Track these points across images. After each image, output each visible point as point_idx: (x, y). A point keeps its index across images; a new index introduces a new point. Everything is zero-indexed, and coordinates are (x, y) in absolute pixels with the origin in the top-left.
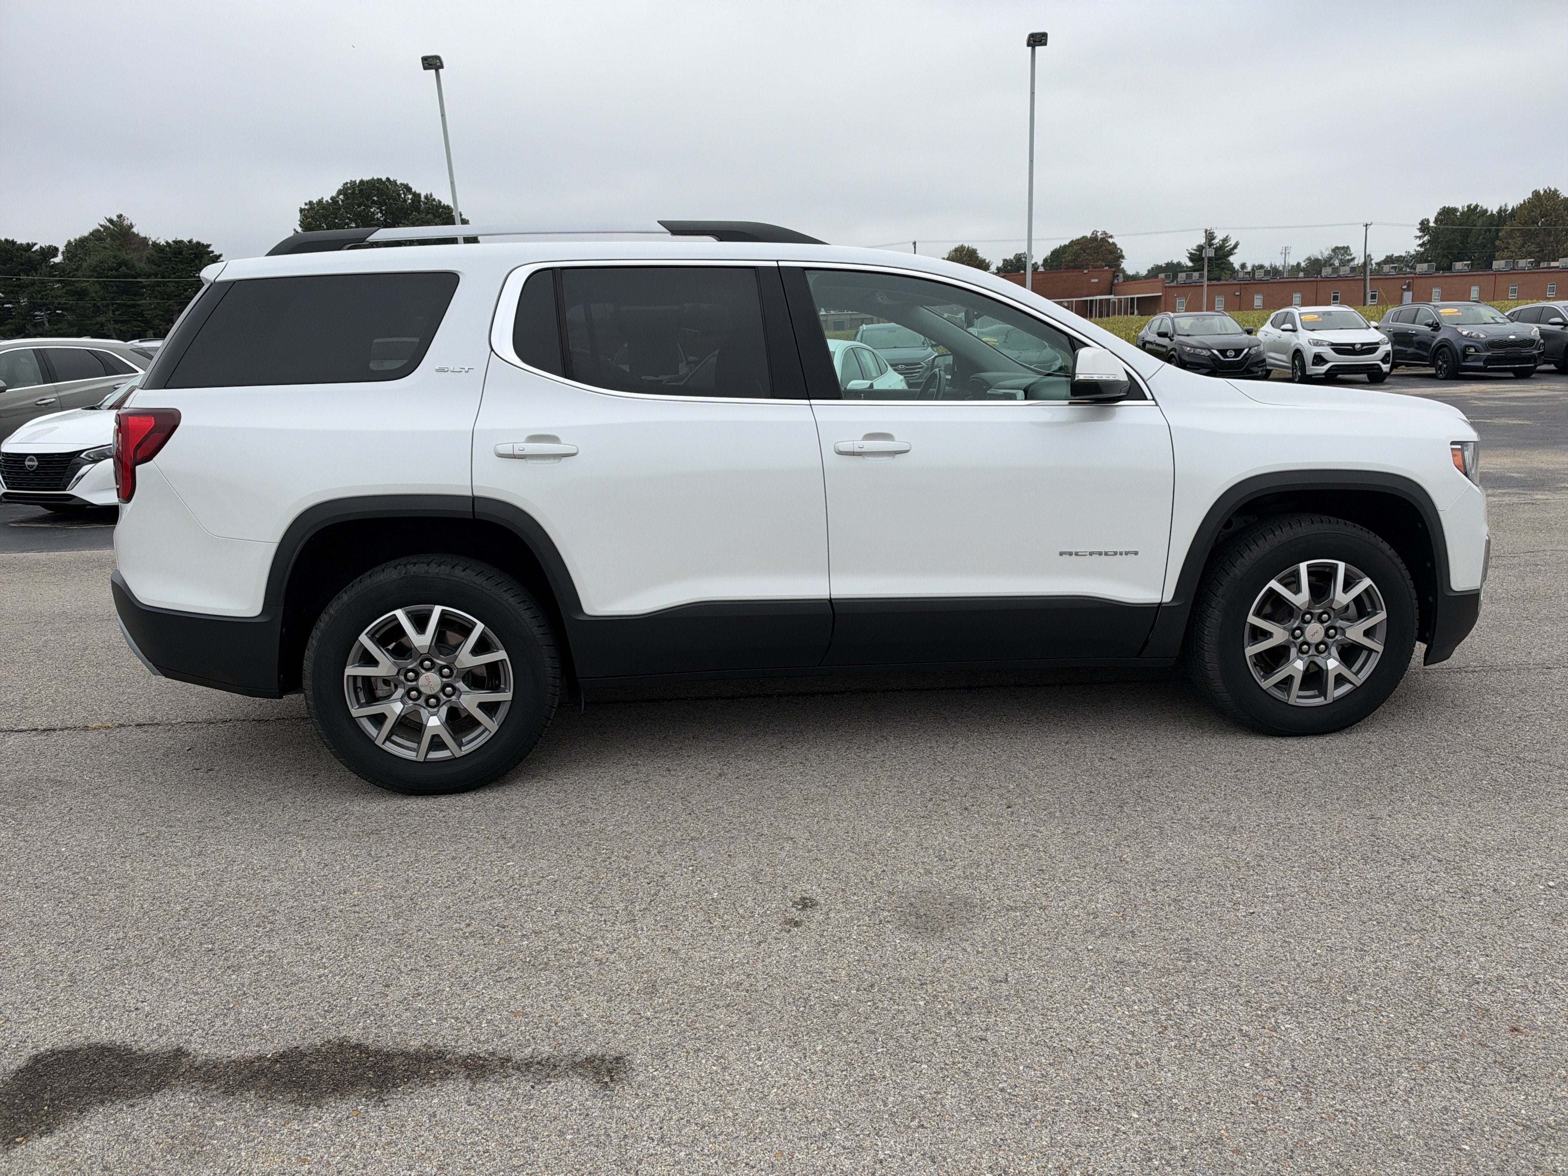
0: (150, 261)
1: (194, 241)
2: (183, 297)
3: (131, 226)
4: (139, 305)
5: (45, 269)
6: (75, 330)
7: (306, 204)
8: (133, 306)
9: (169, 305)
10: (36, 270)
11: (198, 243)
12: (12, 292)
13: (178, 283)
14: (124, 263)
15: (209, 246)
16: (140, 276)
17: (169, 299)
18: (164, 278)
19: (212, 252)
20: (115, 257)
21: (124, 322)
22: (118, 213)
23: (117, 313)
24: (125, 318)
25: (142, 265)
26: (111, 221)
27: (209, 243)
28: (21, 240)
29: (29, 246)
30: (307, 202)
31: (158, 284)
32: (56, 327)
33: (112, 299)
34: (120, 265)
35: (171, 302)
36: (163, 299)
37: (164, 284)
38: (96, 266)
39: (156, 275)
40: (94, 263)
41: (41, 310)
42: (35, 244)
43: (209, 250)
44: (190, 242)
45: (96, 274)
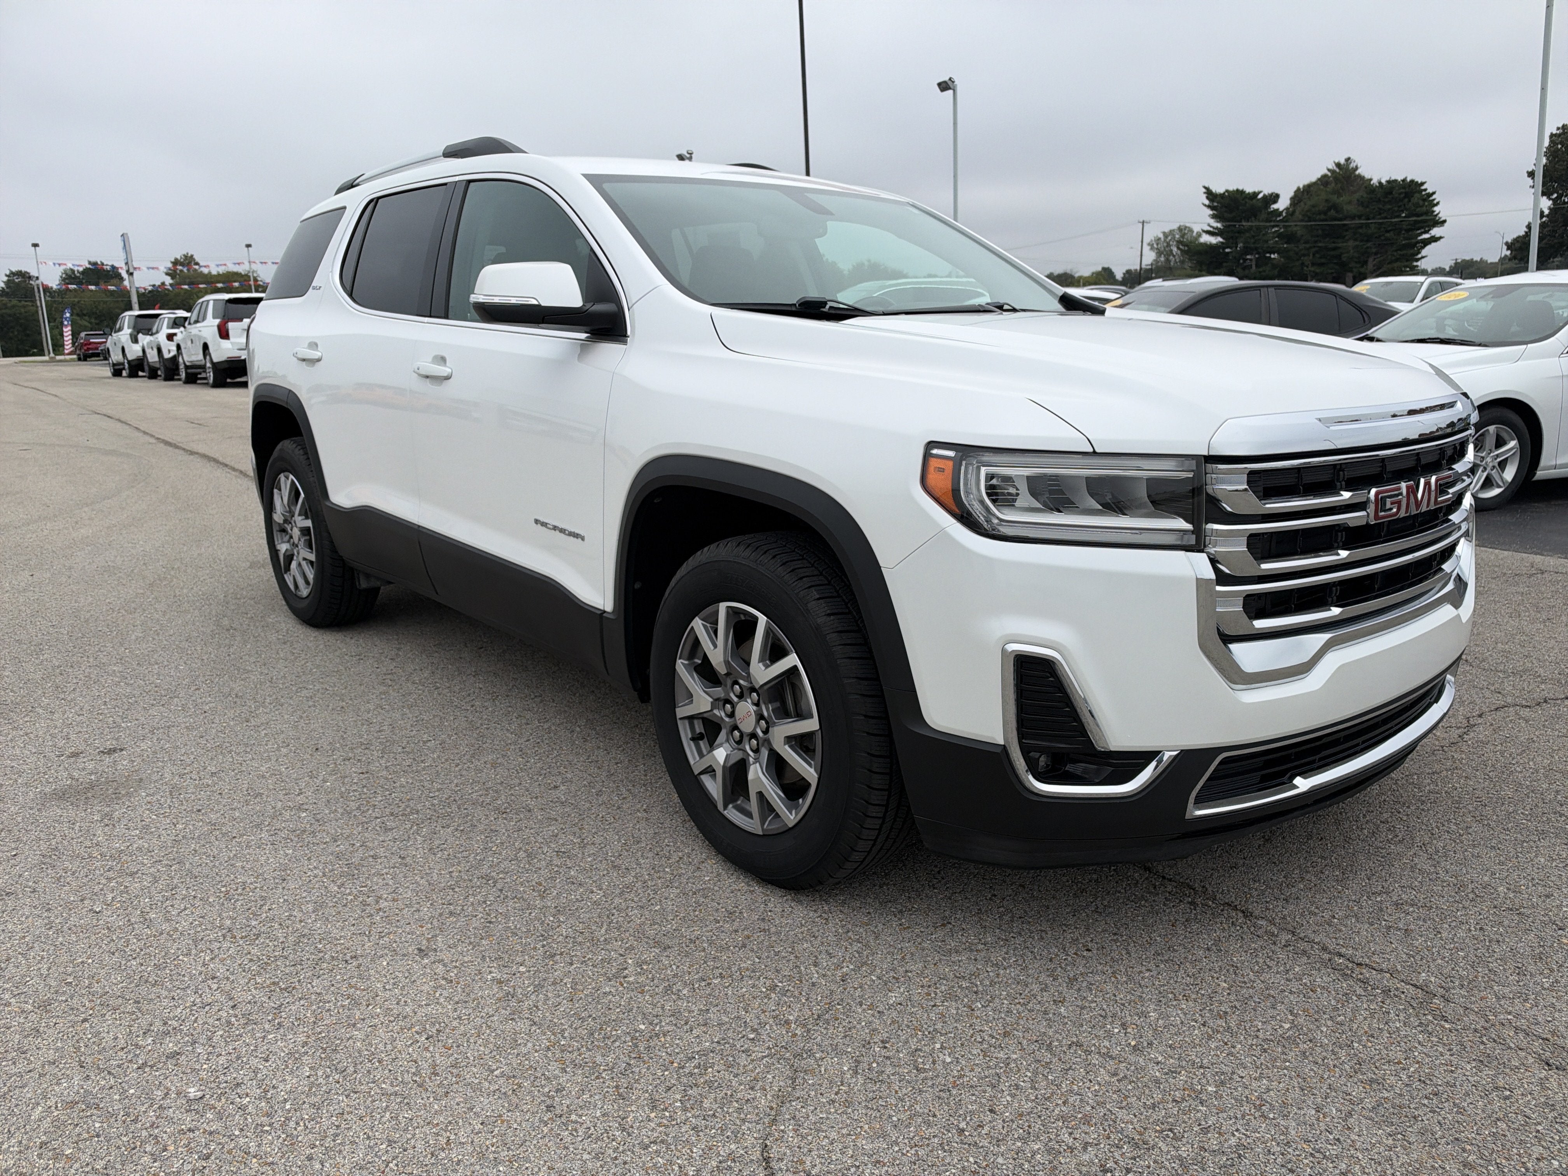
0: (1361, 203)
1: (1408, 180)
2: (1383, 238)
3: (1357, 168)
4: (1339, 248)
5: (1263, 216)
6: (1276, 272)
7: (1558, 129)
8: (1335, 249)
9: (1367, 248)
10: (1255, 216)
11: (1412, 181)
12: (1232, 237)
13: (1381, 223)
14: (1335, 207)
15: (1423, 184)
16: (1345, 218)
17: (1368, 241)
18: (1368, 219)
19: (1425, 190)
20: (1327, 201)
21: (1322, 265)
22: (1346, 157)
23: (1317, 256)
24: (1323, 261)
25: (1352, 209)
26: (1338, 165)
27: (1424, 181)
28: (1249, 189)
29: (1255, 194)
30: (1560, 126)
31: (1361, 226)
32: (1261, 270)
33: (1316, 242)
34: (1329, 209)
35: (1369, 244)
36: (1362, 241)
37: (1367, 226)
38: (1307, 211)
39: (1360, 217)
40: (1307, 208)
41: (1251, 254)
42: (1260, 192)
43: (1423, 188)
44: (1404, 181)
45: (1306, 219)
